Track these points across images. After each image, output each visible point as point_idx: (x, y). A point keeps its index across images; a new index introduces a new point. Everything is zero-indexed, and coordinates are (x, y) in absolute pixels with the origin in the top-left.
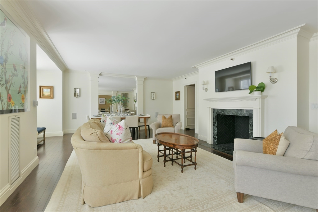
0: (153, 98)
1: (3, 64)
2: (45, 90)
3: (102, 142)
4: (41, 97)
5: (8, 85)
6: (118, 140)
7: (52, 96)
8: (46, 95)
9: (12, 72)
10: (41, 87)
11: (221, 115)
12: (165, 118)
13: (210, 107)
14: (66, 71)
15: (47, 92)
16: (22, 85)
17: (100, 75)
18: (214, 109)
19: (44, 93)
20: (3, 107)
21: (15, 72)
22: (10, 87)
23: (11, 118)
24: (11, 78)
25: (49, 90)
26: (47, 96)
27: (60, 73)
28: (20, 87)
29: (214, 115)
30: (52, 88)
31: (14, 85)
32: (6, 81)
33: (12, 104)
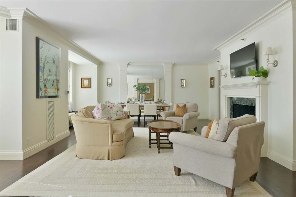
0: (183, 86)
1: (42, 70)
2: (85, 81)
3: (86, 117)
4: (82, 87)
5: (45, 81)
6: (97, 117)
7: (90, 86)
8: (85, 85)
9: (48, 73)
10: (82, 79)
11: (238, 105)
12: (178, 106)
13: (226, 96)
14: (100, 64)
15: (86, 83)
16: (55, 81)
17: (128, 64)
18: (231, 98)
19: (85, 83)
20: (42, 94)
21: (50, 73)
22: (46, 83)
23: (48, 101)
24: (47, 77)
25: (88, 81)
26: (87, 86)
27: (95, 66)
28: (54, 82)
29: (230, 105)
30: (90, 80)
31: (49, 81)
32: (44, 79)
33: (47, 92)
